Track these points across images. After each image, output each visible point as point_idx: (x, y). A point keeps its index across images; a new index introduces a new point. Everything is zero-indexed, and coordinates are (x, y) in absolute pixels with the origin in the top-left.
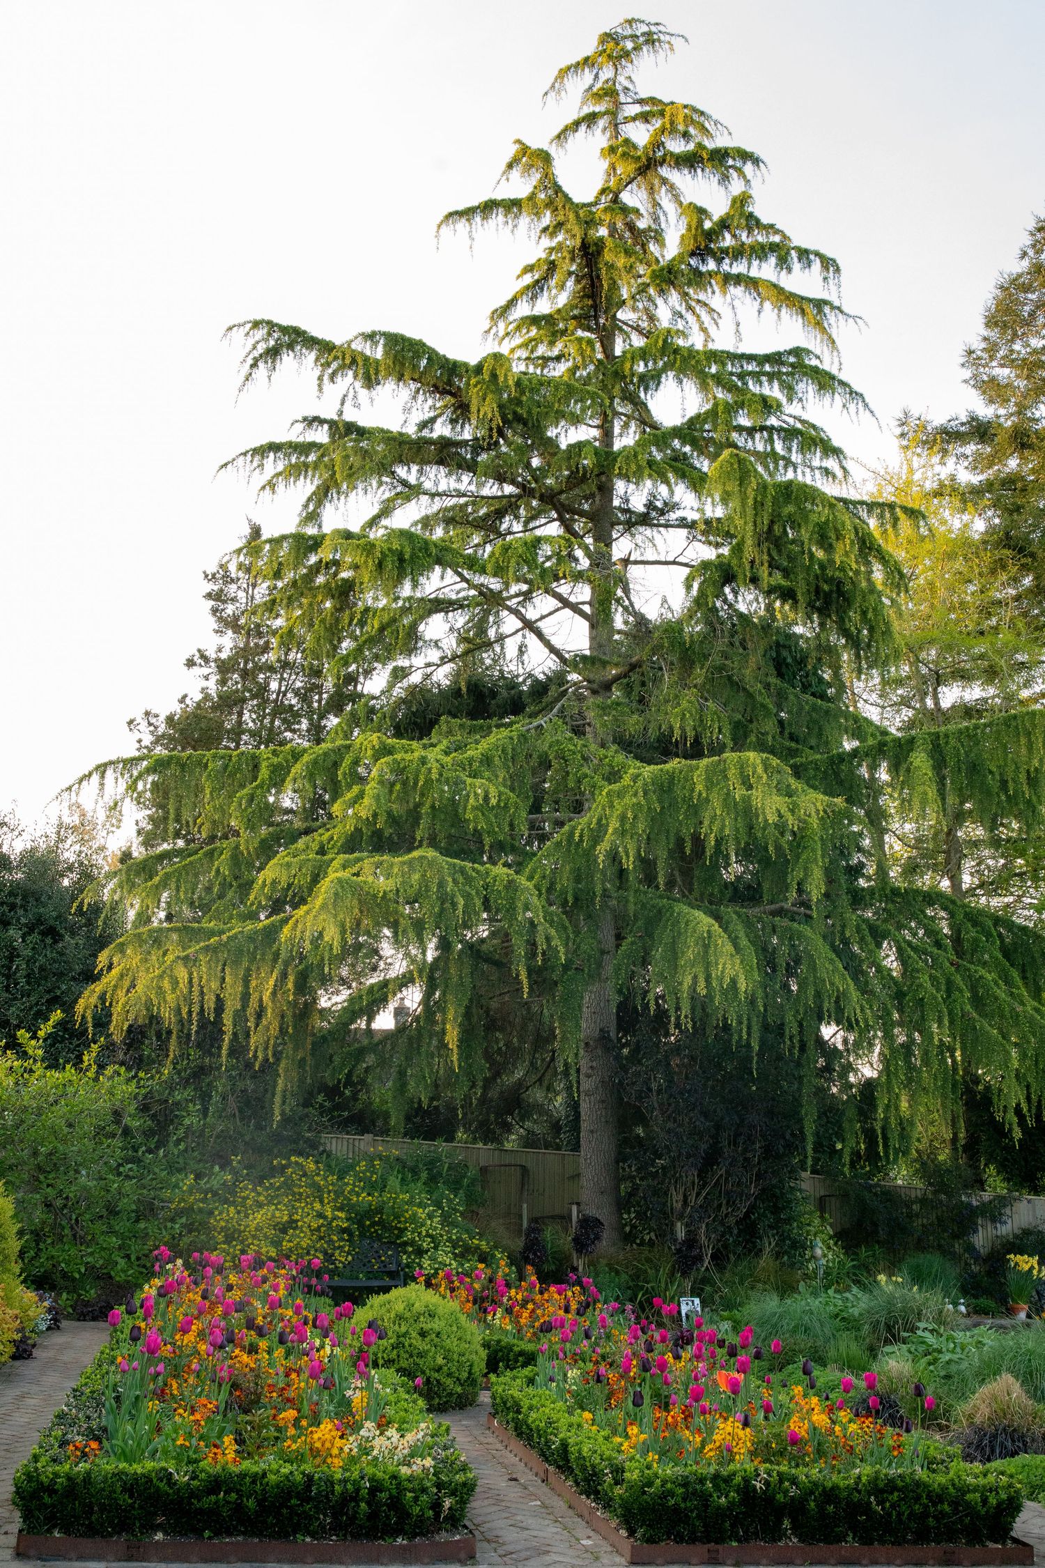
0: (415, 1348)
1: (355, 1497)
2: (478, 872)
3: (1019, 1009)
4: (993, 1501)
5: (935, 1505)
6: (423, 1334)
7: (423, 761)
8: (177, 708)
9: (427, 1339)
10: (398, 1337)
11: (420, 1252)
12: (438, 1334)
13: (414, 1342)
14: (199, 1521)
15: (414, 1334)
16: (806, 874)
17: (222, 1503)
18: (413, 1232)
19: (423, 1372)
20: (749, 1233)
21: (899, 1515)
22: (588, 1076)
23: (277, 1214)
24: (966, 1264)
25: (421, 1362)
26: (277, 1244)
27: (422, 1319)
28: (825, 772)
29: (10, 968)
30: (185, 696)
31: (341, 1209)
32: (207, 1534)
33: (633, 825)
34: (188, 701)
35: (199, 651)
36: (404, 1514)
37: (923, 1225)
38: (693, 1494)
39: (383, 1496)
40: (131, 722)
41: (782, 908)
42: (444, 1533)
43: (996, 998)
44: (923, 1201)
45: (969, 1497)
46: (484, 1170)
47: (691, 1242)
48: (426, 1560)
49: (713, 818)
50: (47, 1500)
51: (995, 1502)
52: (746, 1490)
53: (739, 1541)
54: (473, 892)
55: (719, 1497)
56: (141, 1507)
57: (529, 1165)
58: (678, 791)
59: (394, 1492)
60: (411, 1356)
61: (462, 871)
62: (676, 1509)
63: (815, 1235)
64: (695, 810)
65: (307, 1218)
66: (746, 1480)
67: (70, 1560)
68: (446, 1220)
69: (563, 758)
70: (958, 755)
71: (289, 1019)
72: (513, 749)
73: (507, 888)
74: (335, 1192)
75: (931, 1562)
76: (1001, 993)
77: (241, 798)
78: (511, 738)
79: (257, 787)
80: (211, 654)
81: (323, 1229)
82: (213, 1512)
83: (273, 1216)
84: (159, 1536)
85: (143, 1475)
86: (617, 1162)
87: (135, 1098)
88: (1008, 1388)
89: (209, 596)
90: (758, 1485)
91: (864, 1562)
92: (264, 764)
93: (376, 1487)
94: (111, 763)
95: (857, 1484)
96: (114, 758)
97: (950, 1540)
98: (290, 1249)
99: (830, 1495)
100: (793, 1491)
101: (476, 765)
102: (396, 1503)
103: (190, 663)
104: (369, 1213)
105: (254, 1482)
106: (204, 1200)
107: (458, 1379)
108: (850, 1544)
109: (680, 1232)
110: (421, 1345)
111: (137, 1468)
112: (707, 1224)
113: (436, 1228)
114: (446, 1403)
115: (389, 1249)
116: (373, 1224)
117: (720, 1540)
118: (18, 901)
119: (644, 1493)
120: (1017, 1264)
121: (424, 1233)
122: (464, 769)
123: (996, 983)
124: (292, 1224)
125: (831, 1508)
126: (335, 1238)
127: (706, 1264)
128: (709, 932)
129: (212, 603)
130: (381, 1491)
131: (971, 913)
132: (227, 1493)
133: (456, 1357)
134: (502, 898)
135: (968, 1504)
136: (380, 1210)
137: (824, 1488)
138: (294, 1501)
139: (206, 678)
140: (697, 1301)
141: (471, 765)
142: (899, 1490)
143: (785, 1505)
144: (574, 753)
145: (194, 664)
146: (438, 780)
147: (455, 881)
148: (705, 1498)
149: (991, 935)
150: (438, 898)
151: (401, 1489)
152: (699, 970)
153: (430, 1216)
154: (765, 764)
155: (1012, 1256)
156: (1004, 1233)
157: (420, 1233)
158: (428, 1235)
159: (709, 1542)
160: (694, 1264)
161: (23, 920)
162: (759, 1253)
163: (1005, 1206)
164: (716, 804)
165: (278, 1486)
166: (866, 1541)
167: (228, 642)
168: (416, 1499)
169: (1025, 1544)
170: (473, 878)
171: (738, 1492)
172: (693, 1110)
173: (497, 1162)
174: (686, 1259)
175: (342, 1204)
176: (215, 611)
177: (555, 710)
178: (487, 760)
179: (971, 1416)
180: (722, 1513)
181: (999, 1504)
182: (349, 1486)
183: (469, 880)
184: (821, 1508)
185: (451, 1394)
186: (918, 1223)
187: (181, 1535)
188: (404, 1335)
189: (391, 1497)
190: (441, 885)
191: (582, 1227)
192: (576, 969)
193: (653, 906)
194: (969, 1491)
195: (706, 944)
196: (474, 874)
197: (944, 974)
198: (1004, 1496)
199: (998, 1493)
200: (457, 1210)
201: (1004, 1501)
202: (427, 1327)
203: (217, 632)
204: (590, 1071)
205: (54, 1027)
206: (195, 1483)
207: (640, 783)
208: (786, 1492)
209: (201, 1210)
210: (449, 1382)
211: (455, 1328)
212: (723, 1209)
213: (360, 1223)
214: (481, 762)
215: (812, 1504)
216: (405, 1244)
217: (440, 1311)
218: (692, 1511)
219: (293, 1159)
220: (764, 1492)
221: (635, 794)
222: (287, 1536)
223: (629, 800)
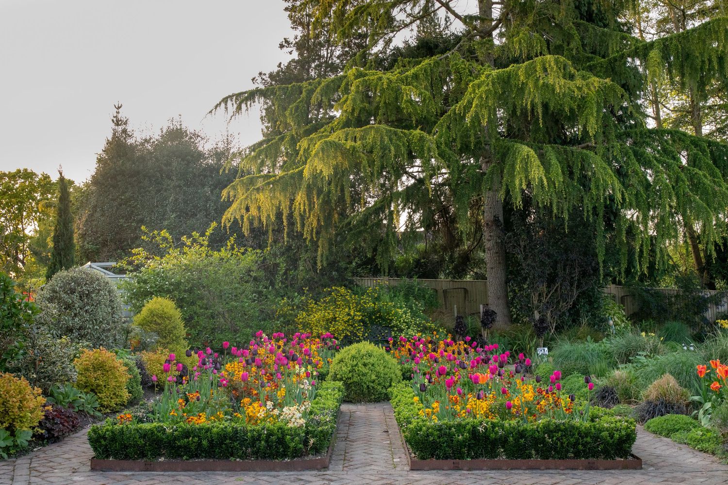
0: (361, 371)
1: (258, 438)
2: (404, 134)
3: (717, 188)
4: (617, 436)
5: (583, 438)
6: (365, 365)
7: (380, 79)
8: (276, 69)
9: (367, 367)
10: (352, 366)
11: (401, 330)
12: (373, 365)
13: (360, 368)
14: (182, 451)
15: (360, 365)
16: (586, 121)
17: (190, 442)
18: (396, 321)
19: (365, 383)
20: (575, 316)
21: (562, 443)
22: (489, 240)
23: (326, 314)
24: (702, 327)
25: (364, 378)
26: (327, 329)
27: (365, 357)
28: (606, 68)
29: (206, 206)
30: (280, 63)
31: (359, 311)
32: (185, 457)
33: (486, 102)
34: (282, 66)
35: (285, 39)
36: (286, 447)
37: (678, 309)
38: (444, 434)
39: (274, 438)
40: (253, 79)
41: (588, 145)
42: (310, 456)
43: (704, 184)
44: (677, 296)
45: (603, 434)
46: (445, 292)
47: (542, 320)
48: (300, 469)
49: (530, 93)
50: (103, 443)
51: (618, 436)
52: (474, 432)
53: (472, 458)
54: (401, 144)
55: (458, 436)
56: (150, 445)
57: (468, 288)
58: (512, 82)
59: (280, 436)
60: (359, 376)
61: (396, 134)
62: (434, 442)
63: (614, 315)
64: (521, 90)
65: (342, 315)
66: (474, 427)
67: (117, 471)
68: (414, 314)
69: (459, 72)
70: (677, 49)
71: (322, 218)
72: (431, 70)
73: (419, 140)
74: (356, 303)
75: (581, 468)
76: (707, 181)
77: (292, 108)
78: (430, 64)
79: (300, 102)
80: (292, 40)
81: (350, 321)
82: (186, 448)
83: (324, 316)
84: (162, 459)
85: (150, 430)
86: (506, 283)
87: (257, 262)
88: (669, 381)
89: (286, 9)
90: (481, 429)
91: (542, 468)
92: (304, 90)
93: (270, 434)
94: (229, 96)
95: (537, 428)
96: (231, 94)
97: (593, 456)
98: (334, 331)
99: (522, 434)
100: (501, 432)
101: (409, 79)
102: (281, 441)
103: (282, 46)
104: (374, 312)
105: (207, 432)
106: (293, 310)
107: (384, 386)
108: (535, 459)
109: (537, 316)
110: (365, 370)
111: (147, 426)
112: (551, 311)
113: (408, 319)
114: (379, 397)
115: (386, 329)
116: (377, 318)
117: (461, 457)
118: (208, 174)
119: (417, 434)
120: (722, 324)
121: (402, 321)
122: (403, 82)
123: (705, 176)
124: (334, 319)
125: (522, 441)
126: (356, 325)
127: (552, 331)
128: (527, 155)
129: (289, 13)
130: (273, 436)
131: (694, 140)
132: (193, 437)
133: (382, 375)
134: (417, 146)
135: (602, 438)
136: (379, 311)
137: (519, 430)
138: (228, 441)
139: (291, 53)
140: (546, 349)
141: (407, 79)
142: (562, 431)
143: (495, 439)
144: (464, 69)
145: (284, 46)
146: (387, 88)
147: (391, 140)
148: (450, 436)
149: (706, 151)
150: (381, 148)
151: (284, 434)
152: (523, 176)
153: (405, 313)
154: (557, 62)
155: (719, 321)
156: (723, 310)
157: (400, 321)
158: (404, 322)
159: (455, 459)
160: (543, 331)
161: (210, 183)
162: (580, 325)
163: (723, 297)
164: (531, 85)
165: (218, 434)
166: (546, 457)
167: (299, 32)
168: (292, 440)
169: (638, 458)
170: (401, 137)
171: (469, 432)
172: (541, 254)
173: (451, 287)
174: (540, 329)
175: (360, 308)
176: (290, 17)
177: (456, 48)
178: (416, 77)
179: (647, 396)
180: (462, 444)
181: (620, 438)
182: (255, 433)
183: (399, 138)
184: (516, 440)
185: (381, 394)
186: (674, 308)
187: (173, 458)
188: (356, 365)
189: (278, 438)
190: (382, 141)
191: (485, 315)
192: (465, 182)
193: (506, 147)
194: (604, 431)
195: (526, 161)
196: (402, 135)
197: (674, 173)
198: (623, 433)
199: (621, 432)
200: (420, 310)
201: (623, 436)
202: (367, 361)
203: (293, 28)
204: (490, 238)
205: (213, 230)
206: (176, 433)
207: (490, 79)
208: (496, 433)
209: (291, 315)
210: (379, 387)
211: (382, 362)
212: (561, 303)
213: (370, 318)
214: (412, 78)
215: (511, 439)
216: (394, 326)
217: (375, 354)
218: (444, 443)
219: (333, 288)
220: (485, 433)
221: (488, 85)
222: (228, 458)
223: (483, 88)
